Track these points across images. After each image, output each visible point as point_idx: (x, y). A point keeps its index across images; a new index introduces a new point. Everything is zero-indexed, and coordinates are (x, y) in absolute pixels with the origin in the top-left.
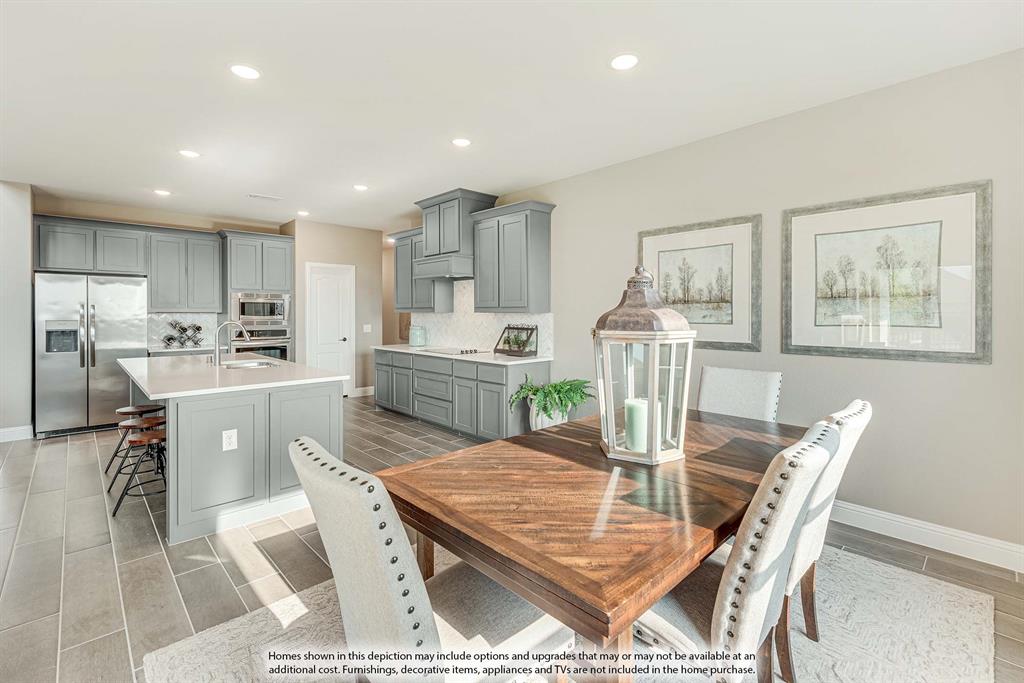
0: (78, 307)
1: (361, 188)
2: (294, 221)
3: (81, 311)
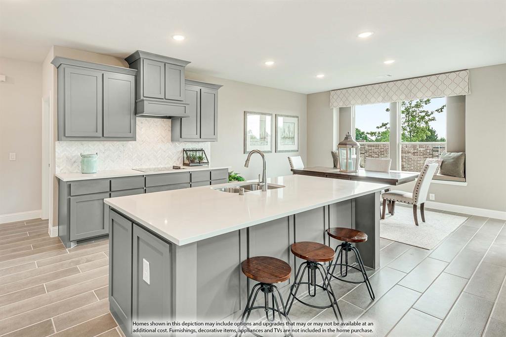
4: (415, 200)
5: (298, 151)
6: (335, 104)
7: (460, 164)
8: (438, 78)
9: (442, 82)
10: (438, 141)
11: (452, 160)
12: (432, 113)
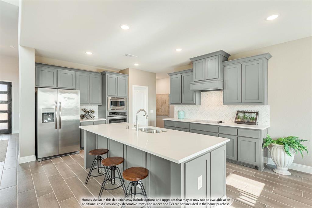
0: (54, 103)
1: (179, 50)
2: (129, 68)
3: (56, 104)
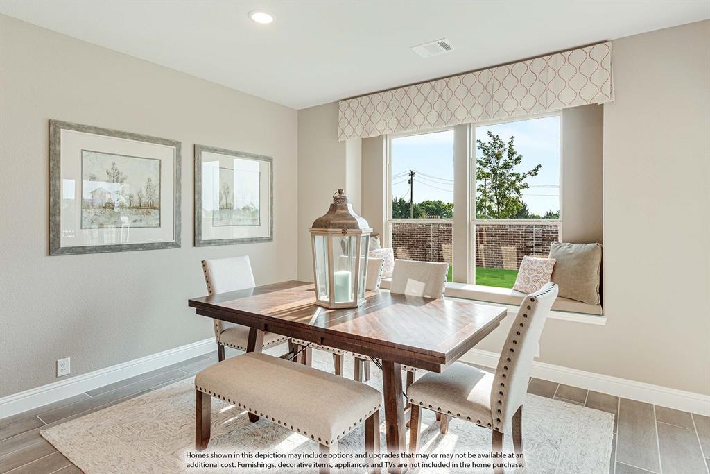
4: (495, 416)
5: (270, 239)
6: (348, 131)
7: (592, 272)
8: (547, 63)
9: (556, 73)
10: (529, 218)
11: (576, 262)
12: (524, 177)
